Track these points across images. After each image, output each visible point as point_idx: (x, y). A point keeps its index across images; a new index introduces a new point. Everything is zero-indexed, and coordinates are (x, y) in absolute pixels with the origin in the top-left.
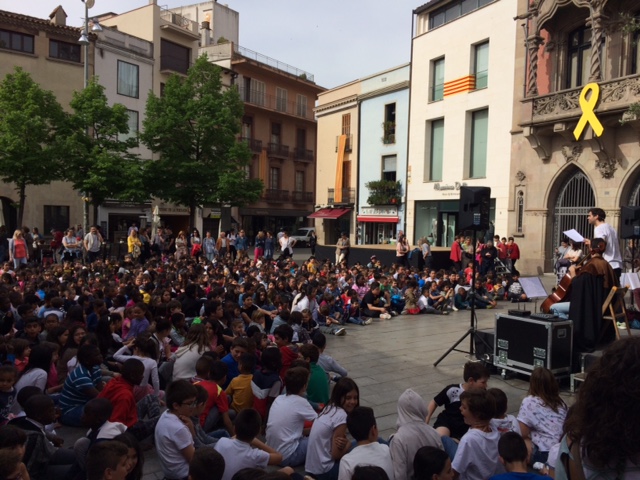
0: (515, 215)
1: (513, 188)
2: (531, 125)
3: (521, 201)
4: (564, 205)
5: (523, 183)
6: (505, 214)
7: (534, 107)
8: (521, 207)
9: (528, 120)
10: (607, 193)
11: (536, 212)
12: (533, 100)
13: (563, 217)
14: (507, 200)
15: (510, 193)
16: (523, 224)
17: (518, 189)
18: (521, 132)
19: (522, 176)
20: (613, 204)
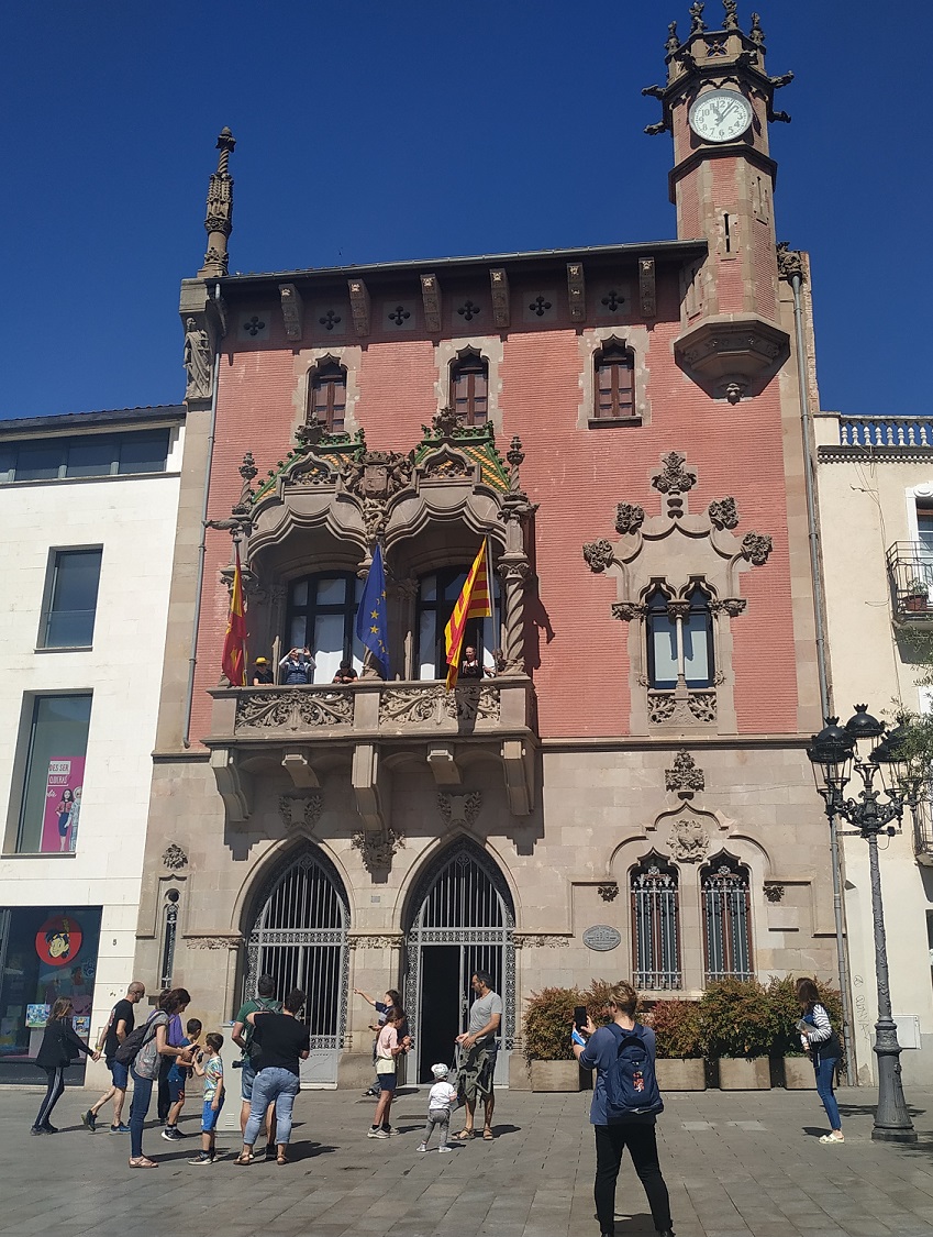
0: (155, 949)
1: (153, 882)
2: (231, 746)
3: (172, 915)
4: (270, 924)
5: (180, 873)
6: (129, 945)
7: (240, 709)
8: (171, 929)
9: (225, 733)
10: (376, 899)
11: (210, 940)
12: (239, 695)
13: (268, 951)
14: (136, 911)
15: (144, 895)
16: (175, 967)
17: (166, 886)
18: (205, 758)
19: (176, 857)
20: (388, 922)
